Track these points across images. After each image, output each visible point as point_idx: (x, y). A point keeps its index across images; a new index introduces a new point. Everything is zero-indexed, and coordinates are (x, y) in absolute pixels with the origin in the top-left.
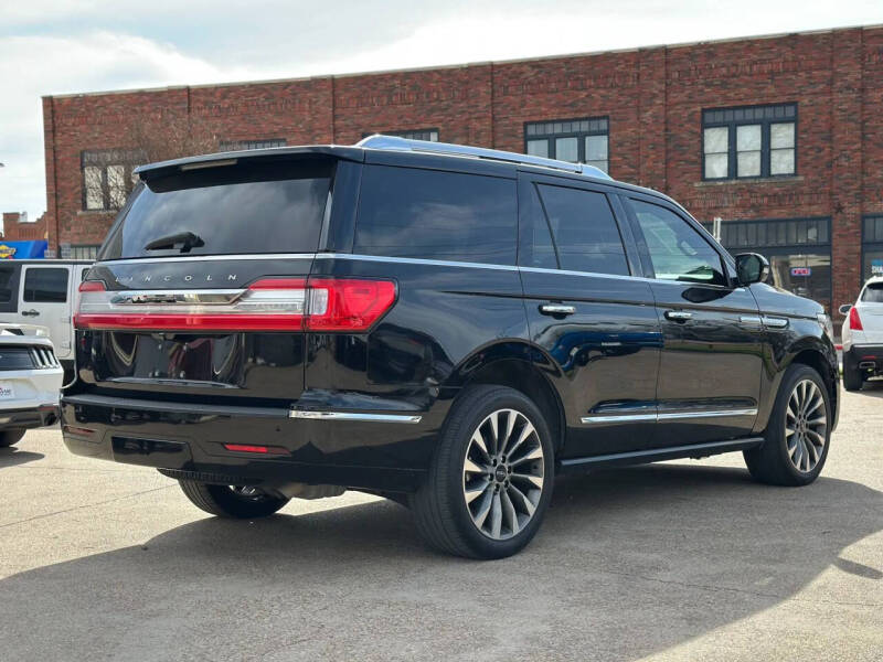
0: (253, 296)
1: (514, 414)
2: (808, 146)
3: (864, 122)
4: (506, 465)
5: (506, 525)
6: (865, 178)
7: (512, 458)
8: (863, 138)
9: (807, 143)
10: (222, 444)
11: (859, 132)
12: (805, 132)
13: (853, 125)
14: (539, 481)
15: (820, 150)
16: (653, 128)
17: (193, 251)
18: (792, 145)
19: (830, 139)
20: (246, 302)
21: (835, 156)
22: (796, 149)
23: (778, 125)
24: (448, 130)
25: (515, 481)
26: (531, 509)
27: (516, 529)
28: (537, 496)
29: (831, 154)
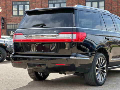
0: (60, 35)
1: (102, 58)
2: (107, 6)
3: (118, 1)
4: (101, 68)
5: (101, 80)
6: (118, 13)
7: (102, 66)
8: (118, 5)
9: (107, 5)
10: (55, 64)
11: (117, 4)
12: (106, 3)
13: (116, 2)
14: (105, 71)
15: (109, 7)
16: (75, 2)
17: (44, 27)
18: (104, 6)
19: (111, 5)
20: (58, 36)
21: (112, 9)
22: (104, 7)
23: (101, 2)
24: (31, 1)
25: (102, 71)
26: (105, 76)
27: (103, 80)
28: (105, 74)
29: (111, 8)
